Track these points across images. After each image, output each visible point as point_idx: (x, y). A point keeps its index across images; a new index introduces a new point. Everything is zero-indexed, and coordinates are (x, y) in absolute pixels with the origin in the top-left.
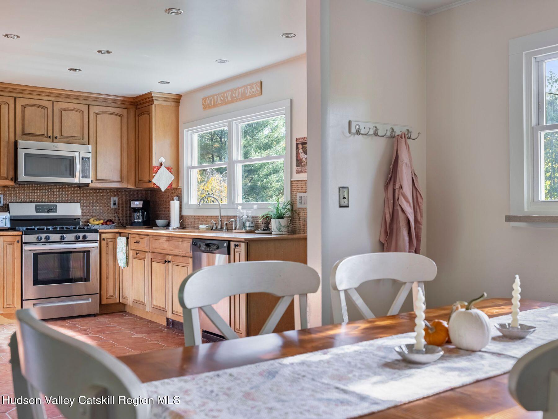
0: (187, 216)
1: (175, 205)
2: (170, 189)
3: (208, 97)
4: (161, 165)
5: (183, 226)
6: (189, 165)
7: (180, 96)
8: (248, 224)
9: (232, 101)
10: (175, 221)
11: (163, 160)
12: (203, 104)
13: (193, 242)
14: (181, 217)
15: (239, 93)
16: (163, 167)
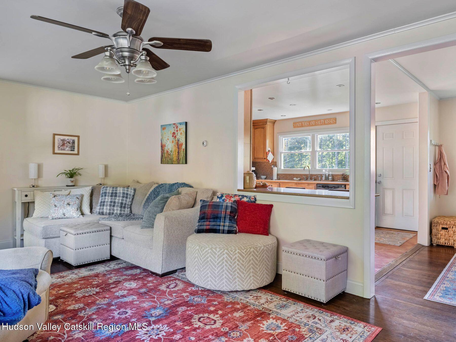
0: (280, 174)
1: (275, 169)
2: (272, 162)
3: (298, 122)
4: (269, 151)
5: (278, 179)
6: (281, 152)
7: (276, 121)
8: (330, 178)
9: (315, 125)
10: (275, 177)
11: (269, 149)
12: (293, 125)
13: (317, 185)
14: (278, 175)
15: (321, 122)
16: (270, 152)
